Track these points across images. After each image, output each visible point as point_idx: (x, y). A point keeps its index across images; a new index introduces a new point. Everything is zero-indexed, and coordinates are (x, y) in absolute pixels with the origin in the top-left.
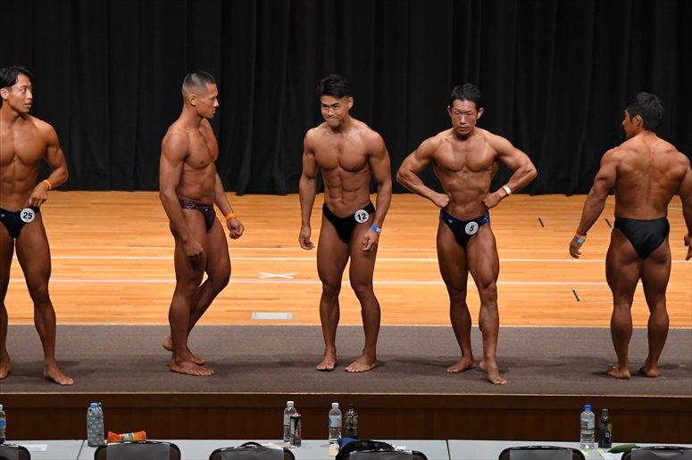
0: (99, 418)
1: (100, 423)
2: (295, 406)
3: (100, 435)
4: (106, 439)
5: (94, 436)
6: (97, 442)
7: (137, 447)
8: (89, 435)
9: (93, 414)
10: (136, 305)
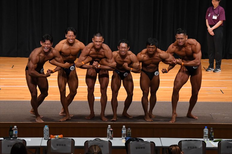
0: (48, 130)
1: (48, 132)
2: (111, 127)
3: (48, 136)
4: (50, 137)
5: (46, 136)
6: (47, 138)
7: (60, 140)
8: (44, 136)
9: (46, 129)
10: (54, 94)
